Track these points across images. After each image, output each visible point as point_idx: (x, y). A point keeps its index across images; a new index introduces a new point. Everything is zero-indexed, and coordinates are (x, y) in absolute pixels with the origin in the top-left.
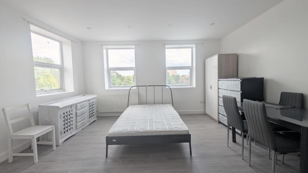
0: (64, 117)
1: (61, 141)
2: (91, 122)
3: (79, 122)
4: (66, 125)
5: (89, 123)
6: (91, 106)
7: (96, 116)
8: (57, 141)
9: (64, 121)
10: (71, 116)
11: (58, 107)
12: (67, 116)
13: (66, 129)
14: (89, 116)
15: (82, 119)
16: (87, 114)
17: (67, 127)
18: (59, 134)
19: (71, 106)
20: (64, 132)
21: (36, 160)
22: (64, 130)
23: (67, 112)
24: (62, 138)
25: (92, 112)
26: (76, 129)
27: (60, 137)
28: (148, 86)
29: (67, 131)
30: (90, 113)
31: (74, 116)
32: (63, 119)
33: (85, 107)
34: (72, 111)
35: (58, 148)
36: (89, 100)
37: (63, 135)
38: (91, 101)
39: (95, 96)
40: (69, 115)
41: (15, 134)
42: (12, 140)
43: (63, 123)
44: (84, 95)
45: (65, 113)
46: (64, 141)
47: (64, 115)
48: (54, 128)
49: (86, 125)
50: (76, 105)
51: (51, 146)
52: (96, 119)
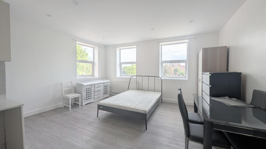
0: (86, 91)
1: (84, 104)
2: (105, 97)
3: (96, 95)
4: (88, 96)
5: (103, 98)
6: (105, 87)
7: (109, 94)
8: (82, 103)
9: (86, 93)
10: (91, 91)
11: (83, 85)
12: (88, 91)
13: (88, 98)
14: (104, 93)
15: (98, 94)
16: (102, 92)
17: (88, 97)
18: (83, 100)
19: (91, 85)
20: (86, 99)
21: (70, 109)
22: (86, 98)
23: (88, 88)
24: (85, 102)
25: (106, 91)
26: (94, 99)
27: (84, 101)
28: (144, 76)
29: (88, 99)
30: (105, 91)
31: (93, 91)
32: (86, 92)
33: (101, 87)
34: (91, 88)
35: (82, 107)
36: (104, 83)
37: (86, 101)
38: (105, 84)
39: (109, 81)
40: (90, 90)
41: (65, 95)
42: (64, 98)
43: (86, 94)
44: (103, 80)
45: (87, 89)
46: (86, 104)
47: (86, 90)
48: (80, 95)
49: (101, 98)
50: (94, 85)
51: (79, 105)
52: (109, 96)
